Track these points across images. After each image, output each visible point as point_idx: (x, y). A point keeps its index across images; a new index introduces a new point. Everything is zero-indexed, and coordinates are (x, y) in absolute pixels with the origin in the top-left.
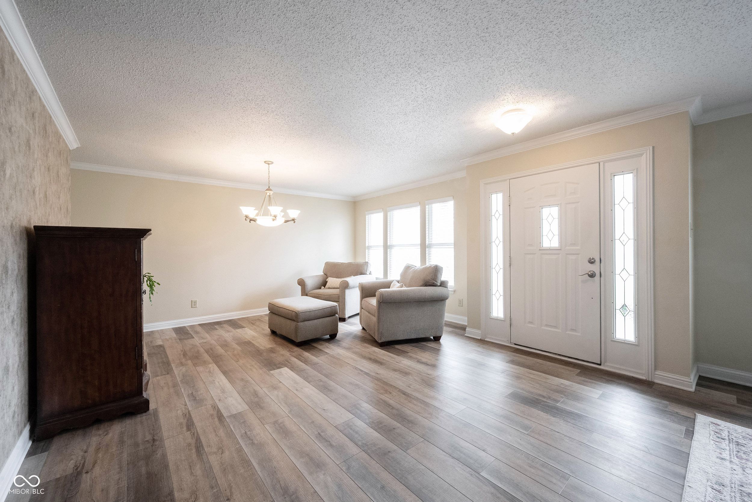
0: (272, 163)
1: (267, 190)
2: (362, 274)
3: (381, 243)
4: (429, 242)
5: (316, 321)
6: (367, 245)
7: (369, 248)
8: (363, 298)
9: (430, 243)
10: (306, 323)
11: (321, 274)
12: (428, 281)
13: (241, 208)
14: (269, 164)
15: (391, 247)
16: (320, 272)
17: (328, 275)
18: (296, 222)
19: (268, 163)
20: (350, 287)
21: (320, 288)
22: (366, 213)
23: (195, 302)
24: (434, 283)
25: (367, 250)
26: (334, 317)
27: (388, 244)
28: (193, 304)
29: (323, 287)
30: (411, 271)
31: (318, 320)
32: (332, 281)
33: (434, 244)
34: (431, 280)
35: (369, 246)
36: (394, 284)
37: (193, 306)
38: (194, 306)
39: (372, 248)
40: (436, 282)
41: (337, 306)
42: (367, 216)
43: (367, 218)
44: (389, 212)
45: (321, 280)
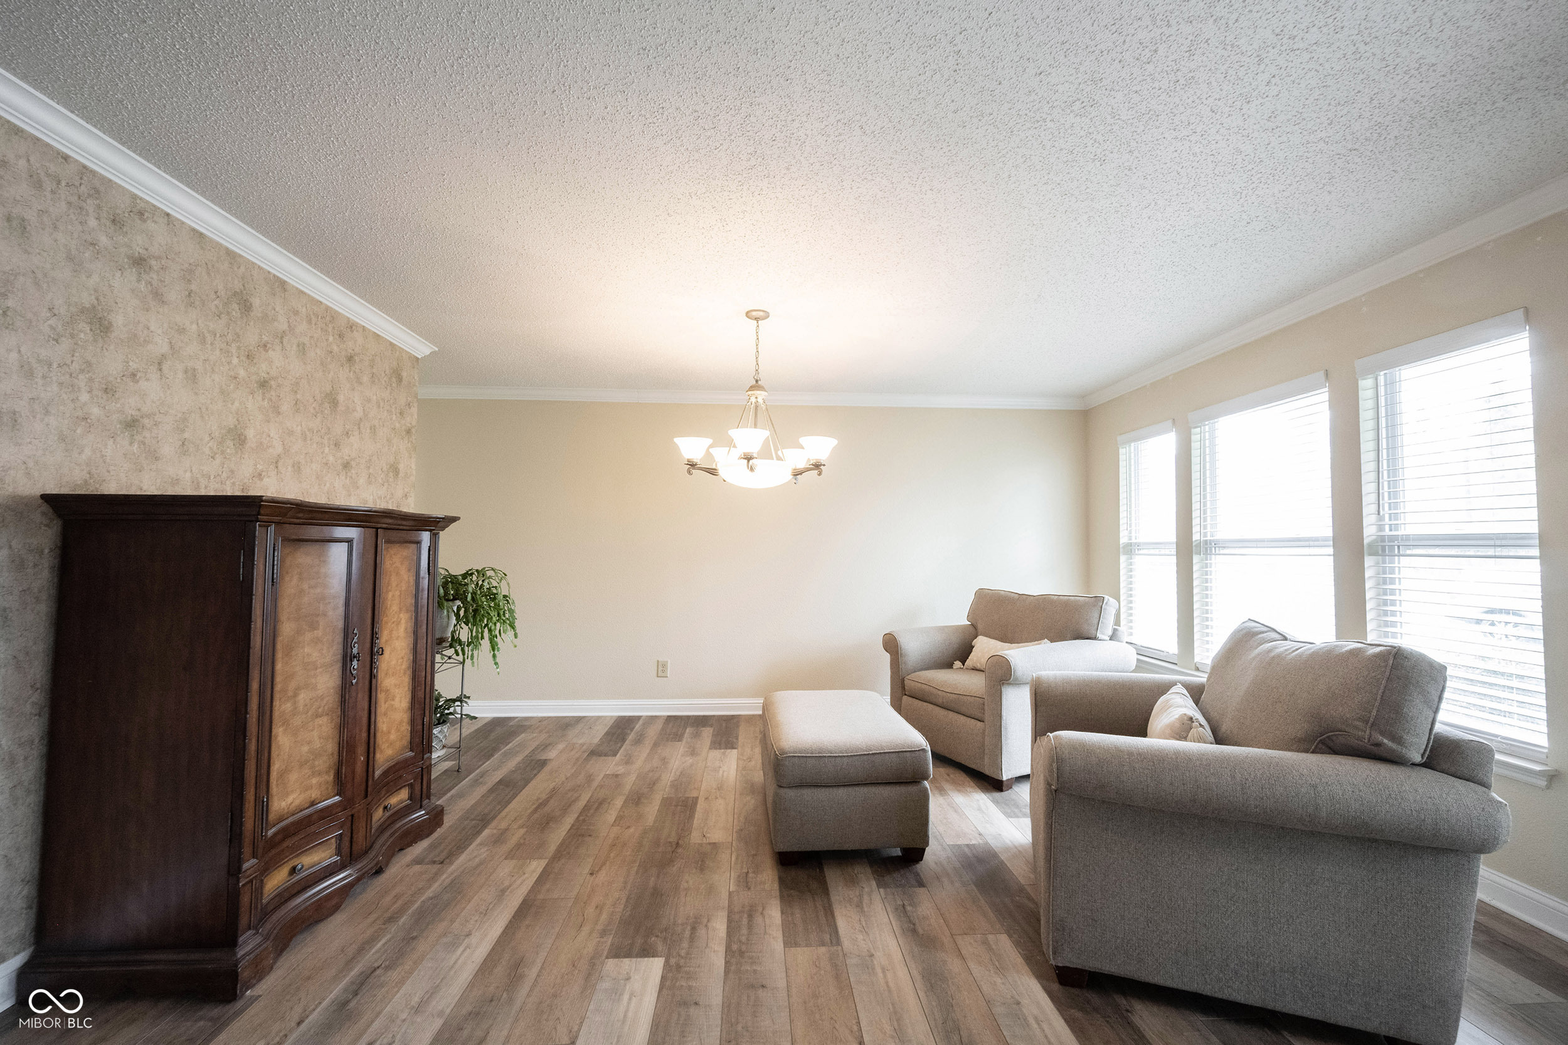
0: (767, 316)
1: (752, 388)
2: (1080, 635)
3: (1169, 533)
4: (1381, 528)
5: (841, 793)
6: (1123, 540)
7: (1130, 549)
8: (1041, 736)
9: (1387, 532)
10: (807, 793)
11: (962, 624)
12: (1339, 726)
13: (678, 441)
14: (757, 319)
15: (1209, 547)
16: (961, 619)
17: (980, 627)
18: (823, 473)
19: (756, 316)
20: (1016, 679)
21: (950, 666)
22: (1119, 438)
23: (664, 665)
24: (1378, 745)
25: (1123, 559)
26: (912, 789)
27: (1196, 537)
28: (661, 669)
29: (958, 664)
30: (1254, 658)
31: (850, 789)
32: (985, 648)
33: (1407, 538)
34: (1356, 727)
35: (1131, 544)
36: (1167, 701)
37: (660, 674)
38: (663, 675)
39: (1141, 552)
40: (1398, 740)
41: (924, 750)
42: (1122, 451)
43: (1122, 457)
44: (1195, 427)
45: (955, 640)
